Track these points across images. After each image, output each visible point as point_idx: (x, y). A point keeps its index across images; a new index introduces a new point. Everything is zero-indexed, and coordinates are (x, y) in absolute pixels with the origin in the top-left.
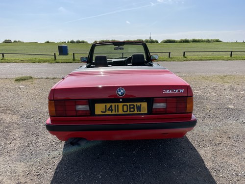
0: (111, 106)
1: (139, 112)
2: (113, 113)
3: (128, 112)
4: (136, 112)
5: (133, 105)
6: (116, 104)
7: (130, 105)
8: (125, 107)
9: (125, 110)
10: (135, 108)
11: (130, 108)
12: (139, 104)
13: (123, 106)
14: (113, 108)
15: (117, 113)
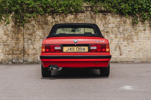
0: (71, 48)
1: (84, 51)
2: (72, 51)
3: (79, 51)
4: (82, 51)
5: (81, 48)
6: (73, 47)
7: (80, 48)
8: (77, 49)
9: (77, 50)
10: (82, 49)
11: (80, 49)
12: (84, 47)
13: (77, 48)
14: (72, 49)
15: (73, 51)
